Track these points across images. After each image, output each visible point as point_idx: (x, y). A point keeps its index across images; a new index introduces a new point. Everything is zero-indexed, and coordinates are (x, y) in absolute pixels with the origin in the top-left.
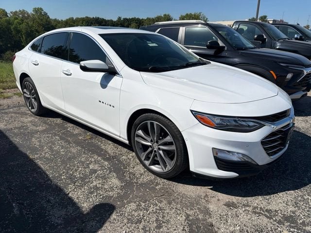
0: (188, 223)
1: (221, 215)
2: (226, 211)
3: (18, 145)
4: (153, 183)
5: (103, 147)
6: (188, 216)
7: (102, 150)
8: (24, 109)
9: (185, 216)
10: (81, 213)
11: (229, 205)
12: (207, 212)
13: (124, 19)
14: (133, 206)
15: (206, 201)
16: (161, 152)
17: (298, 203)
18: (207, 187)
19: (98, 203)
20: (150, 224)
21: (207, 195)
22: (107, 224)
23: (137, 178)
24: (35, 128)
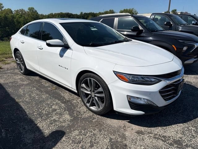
0: (110, 144)
1: (132, 139)
2: (136, 137)
3: (10, 93)
4: (91, 118)
5: (62, 95)
6: (111, 139)
7: (61, 96)
8: (17, 71)
9: (109, 139)
10: (44, 136)
11: (139, 133)
12: (124, 137)
13: (84, 13)
14: (77, 132)
15: (124, 130)
16: (96, 98)
17: (184, 132)
18: (125, 121)
19: (54, 130)
20: (86, 144)
21: (125, 126)
22: (59, 144)
23: (82, 115)
24: (22, 83)
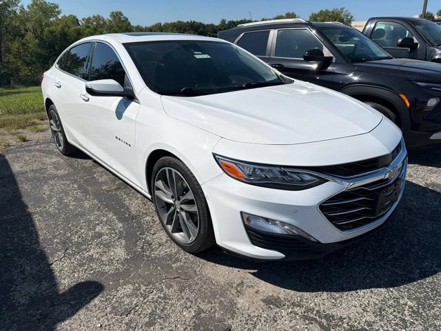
0: (194, 322)
1: (249, 316)
2: (261, 311)
3: (23, 194)
4: (170, 259)
5: (127, 202)
6: (200, 311)
7: (124, 206)
8: (53, 146)
9: (195, 311)
10: (56, 293)
11: (270, 302)
12: (231, 309)
13: (230, 22)
14: (129, 289)
15: (238, 291)
16: (183, 214)
17: (384, 310)
18: (248, 271)
19: (83, 281)
20: (141, 318)
21: (242, 282)
22: (82, 312)
23: (153, 250)
24: (55, 172)
